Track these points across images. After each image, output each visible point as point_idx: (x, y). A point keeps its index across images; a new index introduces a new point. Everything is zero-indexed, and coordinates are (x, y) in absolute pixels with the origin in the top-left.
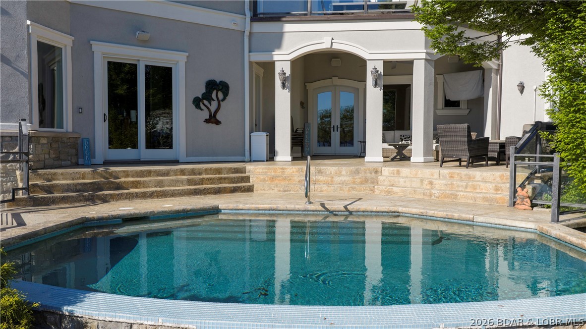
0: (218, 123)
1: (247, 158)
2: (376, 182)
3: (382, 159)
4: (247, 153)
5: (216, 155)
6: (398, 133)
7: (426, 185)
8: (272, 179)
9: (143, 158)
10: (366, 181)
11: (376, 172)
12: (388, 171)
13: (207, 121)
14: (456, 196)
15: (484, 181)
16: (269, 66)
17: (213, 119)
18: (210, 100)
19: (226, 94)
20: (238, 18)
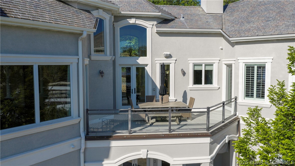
20: (75, 141)
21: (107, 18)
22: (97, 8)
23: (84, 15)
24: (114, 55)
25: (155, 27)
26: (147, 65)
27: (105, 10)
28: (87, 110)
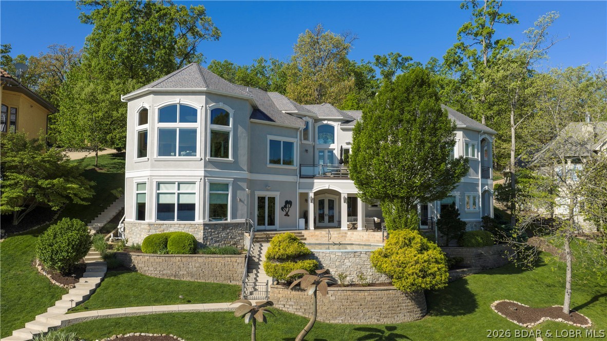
0: (288, 216)
1: (298, 228)
2: (346, 237)
3: (347, 229)
4: (298, 227)
5: (288, 228)
6: (353, 218)
7: (362, 238)
8: (312, 236)
9: (267, 229)
10: (343, 236)
11: (346, 233)
12: (350, 233)
13: (285, 215)
14: (369, 240)
15: (377, 236)
16: (307, 194)
17: (287, 215)
18: (286, 207)
19: (291, 205)
20: (295, 177)
21: (310, 121)
22: (305, 116)
23: (299, 120)
24: (314, 141)
25: (339, 125)
26: (334, 149)
27: (309, 117)
28: (300, 165)
